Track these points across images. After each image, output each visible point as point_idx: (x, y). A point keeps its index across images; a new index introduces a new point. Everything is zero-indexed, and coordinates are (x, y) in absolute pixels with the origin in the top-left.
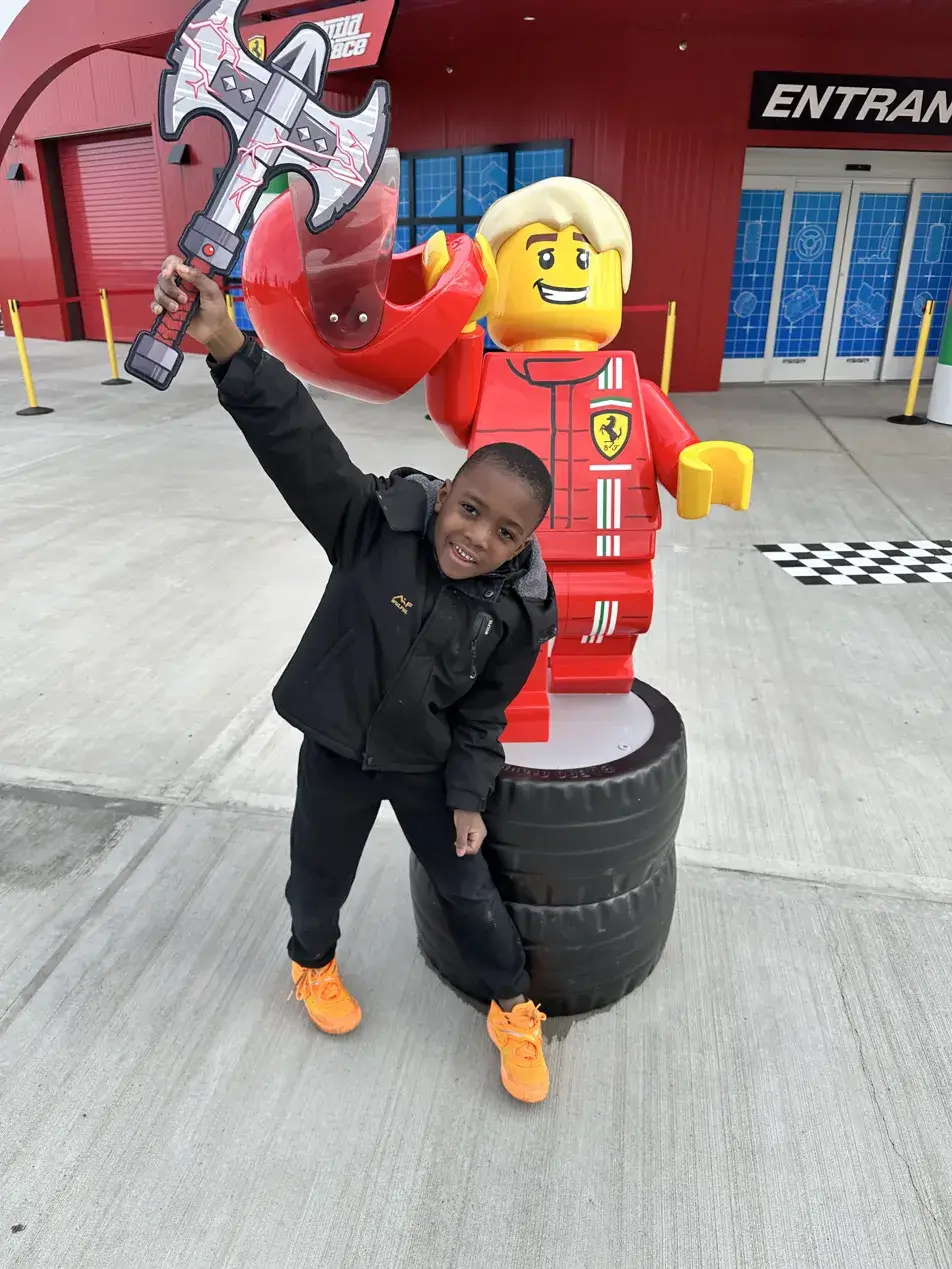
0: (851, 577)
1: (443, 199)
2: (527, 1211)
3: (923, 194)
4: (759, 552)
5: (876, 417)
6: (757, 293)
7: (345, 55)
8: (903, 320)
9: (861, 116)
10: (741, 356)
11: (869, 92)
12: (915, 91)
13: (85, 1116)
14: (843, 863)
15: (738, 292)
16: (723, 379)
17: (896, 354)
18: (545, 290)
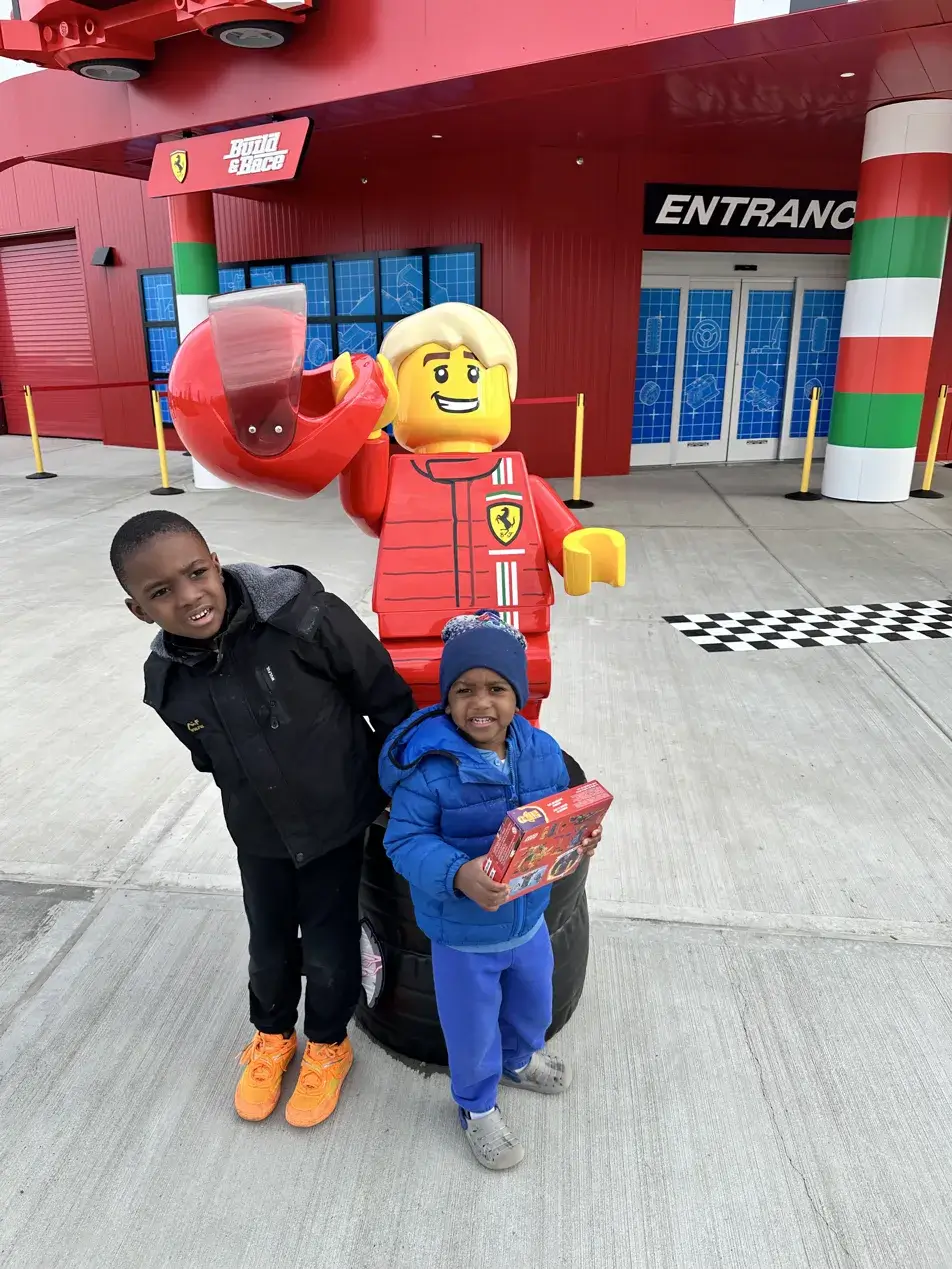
0: (751, 643)
1: (362, 299)
2: (455, 1247)
3: (806, 291)
4: (667, 623)
5: (774, 495)
6: (662, 383)
7: (264, 169)
8: (796, 405)
9: (745, 222)
10: (649, 442)
11: (750, 201)
12: (791, 200)
13: (22, 1192)
14: (746, 907)
15: (642, 383)
16: (633, 463)
17: (792, 436)
18: (441, 401)
